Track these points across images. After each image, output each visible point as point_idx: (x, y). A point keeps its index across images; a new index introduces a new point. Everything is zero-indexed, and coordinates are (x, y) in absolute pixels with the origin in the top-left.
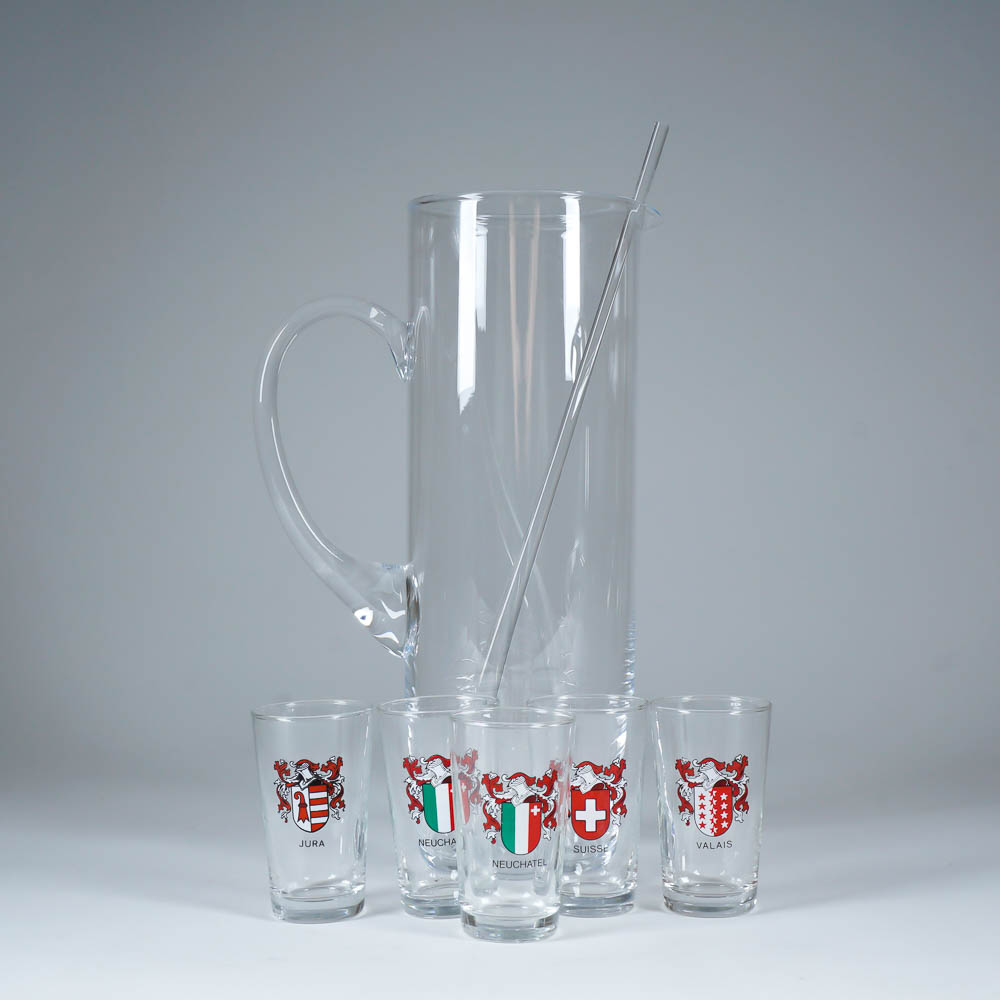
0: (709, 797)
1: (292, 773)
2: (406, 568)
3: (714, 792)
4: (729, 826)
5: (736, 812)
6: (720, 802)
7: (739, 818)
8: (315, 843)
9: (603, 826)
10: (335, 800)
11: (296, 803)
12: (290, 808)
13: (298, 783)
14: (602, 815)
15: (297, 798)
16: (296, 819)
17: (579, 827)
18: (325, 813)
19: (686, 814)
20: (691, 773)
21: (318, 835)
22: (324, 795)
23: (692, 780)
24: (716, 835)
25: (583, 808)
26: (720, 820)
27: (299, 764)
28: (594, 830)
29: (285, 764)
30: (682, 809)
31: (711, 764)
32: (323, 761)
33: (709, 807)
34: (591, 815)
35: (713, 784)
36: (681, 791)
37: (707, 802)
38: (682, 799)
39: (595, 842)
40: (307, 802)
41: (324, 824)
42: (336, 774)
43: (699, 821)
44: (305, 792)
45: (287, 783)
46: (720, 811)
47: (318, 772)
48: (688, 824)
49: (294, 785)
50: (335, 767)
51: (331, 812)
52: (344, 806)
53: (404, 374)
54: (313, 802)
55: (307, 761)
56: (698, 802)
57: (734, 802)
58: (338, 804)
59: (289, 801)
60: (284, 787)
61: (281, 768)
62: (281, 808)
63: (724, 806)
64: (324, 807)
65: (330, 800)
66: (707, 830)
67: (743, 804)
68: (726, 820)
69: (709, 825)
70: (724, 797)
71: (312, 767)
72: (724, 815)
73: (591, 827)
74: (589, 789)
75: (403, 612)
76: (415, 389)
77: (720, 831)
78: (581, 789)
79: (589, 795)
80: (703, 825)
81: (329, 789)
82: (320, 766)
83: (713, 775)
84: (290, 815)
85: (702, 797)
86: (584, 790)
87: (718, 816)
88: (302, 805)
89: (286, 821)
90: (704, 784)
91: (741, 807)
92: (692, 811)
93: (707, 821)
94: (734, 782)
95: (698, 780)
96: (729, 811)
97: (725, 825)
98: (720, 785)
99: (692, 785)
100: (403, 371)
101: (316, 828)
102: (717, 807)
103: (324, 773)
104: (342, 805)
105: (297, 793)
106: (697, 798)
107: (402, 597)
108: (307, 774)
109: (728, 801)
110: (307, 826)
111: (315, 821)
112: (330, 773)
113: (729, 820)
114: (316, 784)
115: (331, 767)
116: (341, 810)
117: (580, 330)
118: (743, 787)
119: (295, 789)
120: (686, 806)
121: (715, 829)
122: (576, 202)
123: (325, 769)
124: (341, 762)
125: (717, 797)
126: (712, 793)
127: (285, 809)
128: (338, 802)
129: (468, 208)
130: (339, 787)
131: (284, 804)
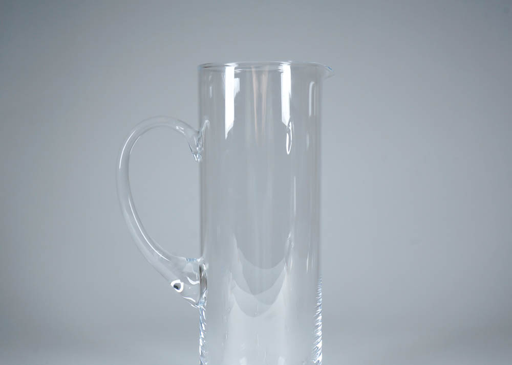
2: (199, 260)
53: (197, 158)
75: (198, 282)
76: (203, 166)
100: (196, 156)
107: (197, 274)
117: (290, 124)
122: (289, 67)
129: (230, 71)
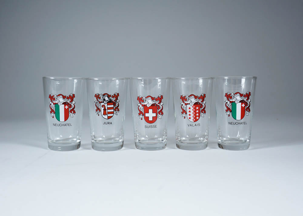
0: (192, 108)
1: (101, 98)
3: (194, 106)
4: (199, 118)
5: (201, 114)
6: (196, 110)
7: (203, 116)
8: (109, 123)
9: (155, 119)
10: (116, 108)
11: (102, 109)
12: (100, 111)
13: (103, 102)
14: (154, 115)
15: (103, 107)
16: (102, 114)
17: (147, 119)
18: (112, 113)
19: (184, 115)
20: (186, 100)
21: (110, 120)
22: (112, 106)
23: (186, 102)
24: (194, 121)
25: (148, 112)
26: (196, 116)
27: (104, 95)
28: (152, 120)
29: (99, 95)
30: (182, 113)
31: (193, 96)
32: (112, 94)
33: (192, 112)
34: (151, 115)
35: (193, 104)
36: (182, 107)
37: (191, 110)
38: (183, 109)
39: (152, 124)
40: (106, 108)
41: (112, 116)
42: (117, 99)
43: (189, 117)
44: (106, 105)
45: (99, 102)
46: (196, 113)
47: (111, 98)
48: (185, 118)
49: (102, 102)
50: (116, 96)
51: (115, 112)
52: (119, 111)
54: (109, 108)
55: (107, 94)
56: (188, 110)
57: (201, 110)
58: (117, 110)
59: (100, 108)
60: (98, 103)
61: (97, 96)
62: (97, 110)
63: (197, 111)
64: (112, 110)
65: (114, 108)
66: (191, 120)
67: (204, 111)
68: (198, 116)
69: (192, 118)
70: (197, 108)
71: (109, 96)
72: (197, 115)
73: (151, 119)
74: (150, 105)
77: (196, 120)
78: (147, 105)
79: (150, 108)
80: (190, 118)
81: (114, 104)
82: (111, 96)
83: (194, 100)
84: (100, 113)
85: (190, 108)
86: (148, 106)
87: (195, 115)
88: (105, 110)
89: (99, 115)
90: (191, 104)
91: (203, 112)
92: (186, 113)
93: (191, 117)
94: (201, 103)
95: (188, 102)
96: (199, 113)
97: (197, 118)
98: (196, 104)
99: (186, 104)
101: (109, 118)
102: (195, 112)
103: (112, 98)
104: (118, 110)
105: (103, 105)
106: (188, 109)
108: (107, 99)
109: (199, 110)
110: (106, 117)
111: (109, 115)
112: (115, 99)
113: (199, 116)
114: (110, 102)
115: (115, 96)
116: (118, 112)
118: (204, 105)
119: (102, 104)
120: (184, 112)
121: (194, 120)
123: (113, 97)
124: (119, 95)
125: (195, 108)
126: (193, 107)
127: (98, 111)
128: (117, 109)
130: (118, 104)
131: (98, 109)
